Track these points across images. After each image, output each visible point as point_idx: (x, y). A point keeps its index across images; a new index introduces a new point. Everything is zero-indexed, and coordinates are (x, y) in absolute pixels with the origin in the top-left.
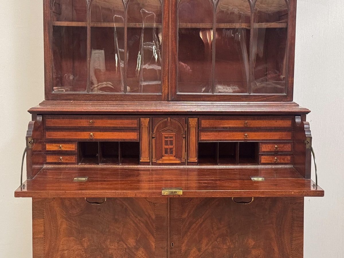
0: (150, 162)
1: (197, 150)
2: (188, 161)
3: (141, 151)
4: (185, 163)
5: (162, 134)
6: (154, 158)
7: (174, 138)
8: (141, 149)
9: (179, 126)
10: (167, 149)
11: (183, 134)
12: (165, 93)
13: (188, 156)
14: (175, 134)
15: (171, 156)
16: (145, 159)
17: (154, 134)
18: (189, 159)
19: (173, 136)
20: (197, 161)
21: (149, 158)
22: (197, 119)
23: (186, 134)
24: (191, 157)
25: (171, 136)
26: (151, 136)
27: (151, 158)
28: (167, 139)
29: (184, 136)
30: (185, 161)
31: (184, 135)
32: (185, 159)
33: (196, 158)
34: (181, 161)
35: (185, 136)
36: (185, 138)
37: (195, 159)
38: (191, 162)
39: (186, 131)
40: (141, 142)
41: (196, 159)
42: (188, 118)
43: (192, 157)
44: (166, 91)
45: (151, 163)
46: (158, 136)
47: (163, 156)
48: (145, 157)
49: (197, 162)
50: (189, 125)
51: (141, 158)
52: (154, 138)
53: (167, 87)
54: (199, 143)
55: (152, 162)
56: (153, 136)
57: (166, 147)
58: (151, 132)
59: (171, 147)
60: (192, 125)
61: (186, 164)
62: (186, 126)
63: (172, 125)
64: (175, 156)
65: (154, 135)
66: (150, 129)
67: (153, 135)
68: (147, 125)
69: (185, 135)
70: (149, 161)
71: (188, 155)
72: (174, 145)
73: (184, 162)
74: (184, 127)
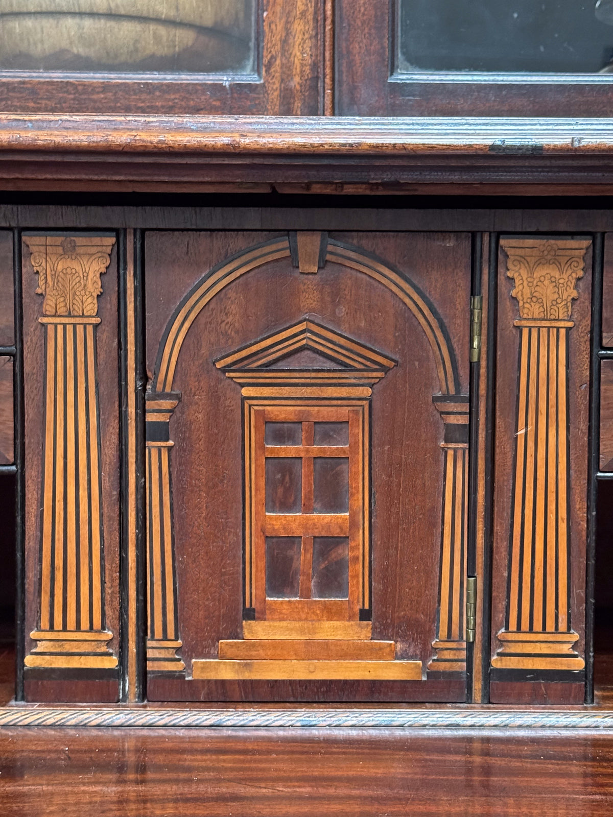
0: (118, 674)
1: (581, 562)
2: (497, 662)
3: (30, 563)
4: (470, 679)
5: (245, 392)
6: (158, 633)
7: (360, 433)
8: (30, 544)
9: (406, 318)
10: (292, 540)
11: (445, 398)
12: (287, 69)
13: (499, 617)
14: (367, 392)
15: (331, 613)
16: (68, 647)
17: (163, 396)
18: (502, 643)
19: (344, 413)
20: (578, 664)
21: (109, 634)
22: (586, 243)
23: (472, 400)
24: (525, 625)
25: (327, 413)
26: (132, 410)
27: (132, 629)
28: (288, 450)
29: (453, 420)
30: (469, 660)
31: (452, 406)
32: (470, 646)
33: (575, 636)
34: (424, 658)
35: (463, 420)
36: (469, 433)
37: (566, 649)
38: (521, 675)
39: (473, 369)
40: (31, 474)
41: (575, 646)
42: (499, 234)
43: (538, 626)
44: (297, 51)
45: (130, 684)
46: (198, 415)
47: (250, 614)
48: (78, 628)
49: (583, 675)
50: (505, 305)
51: (33, 634)
52: (162, 432)
53: (303, 14)
54: (602, 483)
55: (143, 674)
56: (150, 418)
57: (277, 525)
58: (131, 375)
59: (328, 526)
60: (537, 311)
61: (477, 694)
62: (481, 314)
63: (342, 311)
64: (365, 615)
65: (166, 404)
66: (121, 346)
67: (149, 405)
68: (91, 306)
69: (465, 408)
70: (112, 663)
71: (500, 605)
72: (360, 499)
73: (452, 674)
74: (458, 329)
